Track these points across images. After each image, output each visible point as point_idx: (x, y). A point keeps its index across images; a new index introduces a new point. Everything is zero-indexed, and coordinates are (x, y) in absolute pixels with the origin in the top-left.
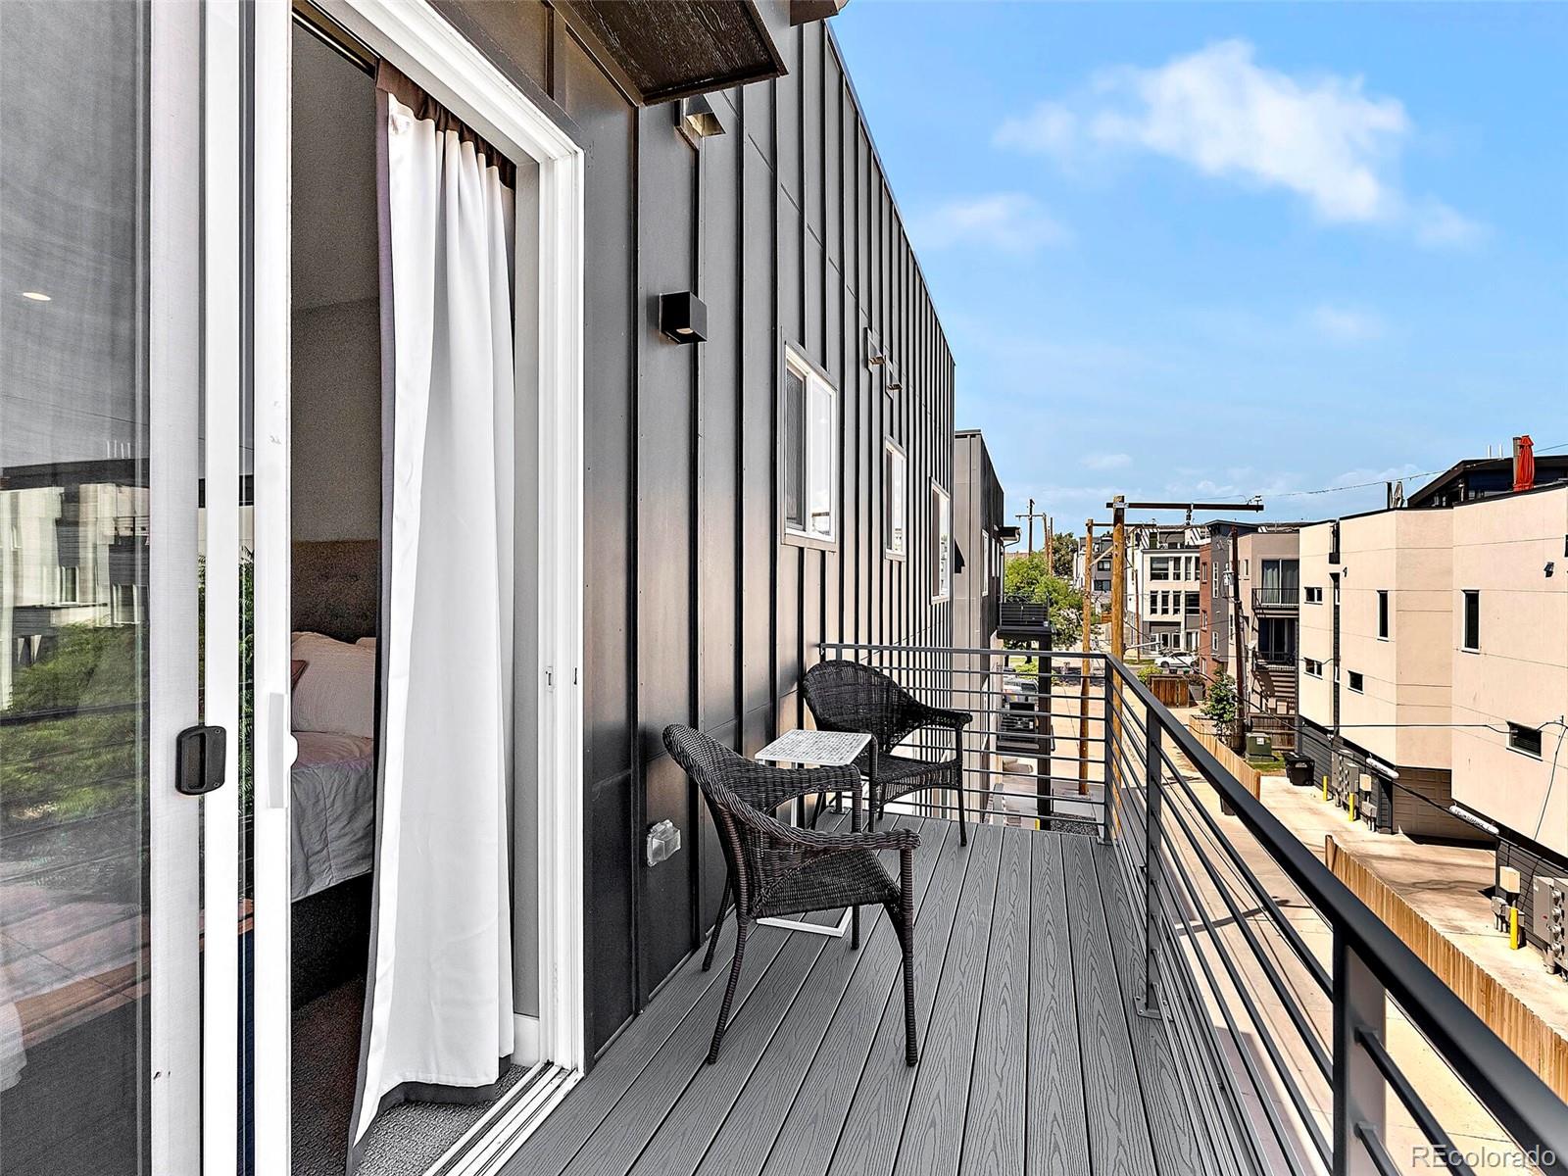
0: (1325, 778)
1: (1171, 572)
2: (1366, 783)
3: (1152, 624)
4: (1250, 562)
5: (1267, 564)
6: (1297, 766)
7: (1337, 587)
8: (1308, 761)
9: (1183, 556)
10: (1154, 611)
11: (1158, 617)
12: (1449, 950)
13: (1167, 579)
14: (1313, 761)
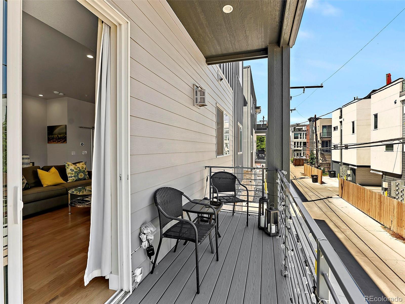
0: (338, 174)
1: (299, 137)
2: (349, 172)
3: (295, 150)
4: (319, 126)
5: (324, 127)
6: (331, 173)
7: (341, 125)
8: (334, 171)
9: (302, 133)
10: (295, 147)
11: (296, 148)
12: (370, 192)
13: (298, 139)
14: (335, 171)
